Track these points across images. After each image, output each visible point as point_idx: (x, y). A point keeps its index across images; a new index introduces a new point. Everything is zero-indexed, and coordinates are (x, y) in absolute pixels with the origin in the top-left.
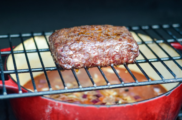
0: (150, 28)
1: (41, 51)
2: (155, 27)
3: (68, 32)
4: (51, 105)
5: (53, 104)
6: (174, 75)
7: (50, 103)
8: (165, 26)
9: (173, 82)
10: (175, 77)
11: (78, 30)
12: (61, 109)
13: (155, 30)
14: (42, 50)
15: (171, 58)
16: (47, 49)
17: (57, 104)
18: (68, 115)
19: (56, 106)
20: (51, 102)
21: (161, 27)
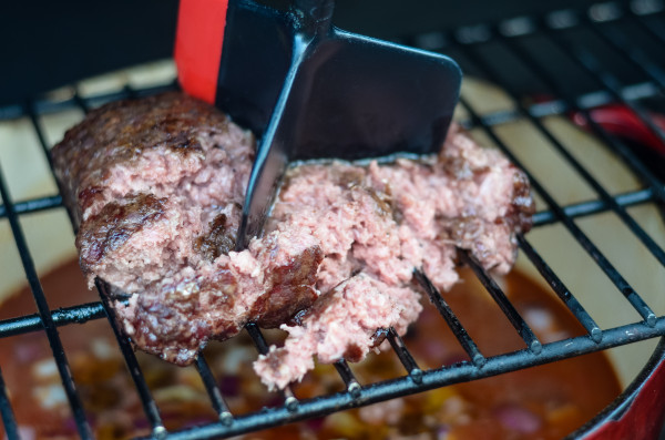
0: (496, 33)
1: (27, 212)
2: (517, 27)
3: (139, 127)
6: (638, 303)
8: (561, 20)
9: (638, 339)
10: (644, 315)
11: (183, 116)
13: (514, 43)
14: (32, 206)
15: (607, 203)
16: (51, 198)
21: (541, 25)
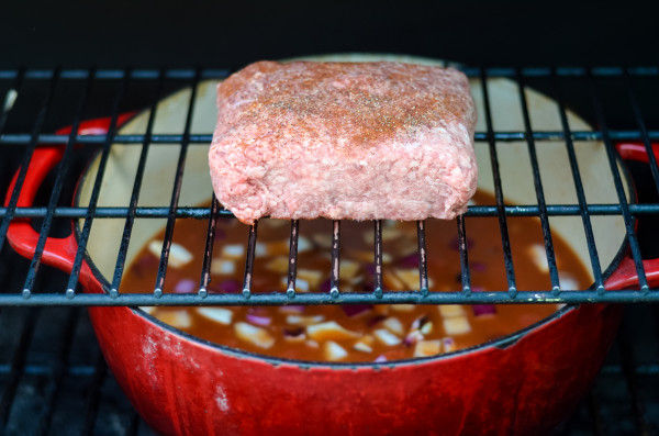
4: (155, 338)
5: (159, 335)
7: (150, 331)
9: (544, 303)
12: (178, 352)
17: (167, 338)
18: (198, 373)
19: (166, 342)
20: (154, 328)
